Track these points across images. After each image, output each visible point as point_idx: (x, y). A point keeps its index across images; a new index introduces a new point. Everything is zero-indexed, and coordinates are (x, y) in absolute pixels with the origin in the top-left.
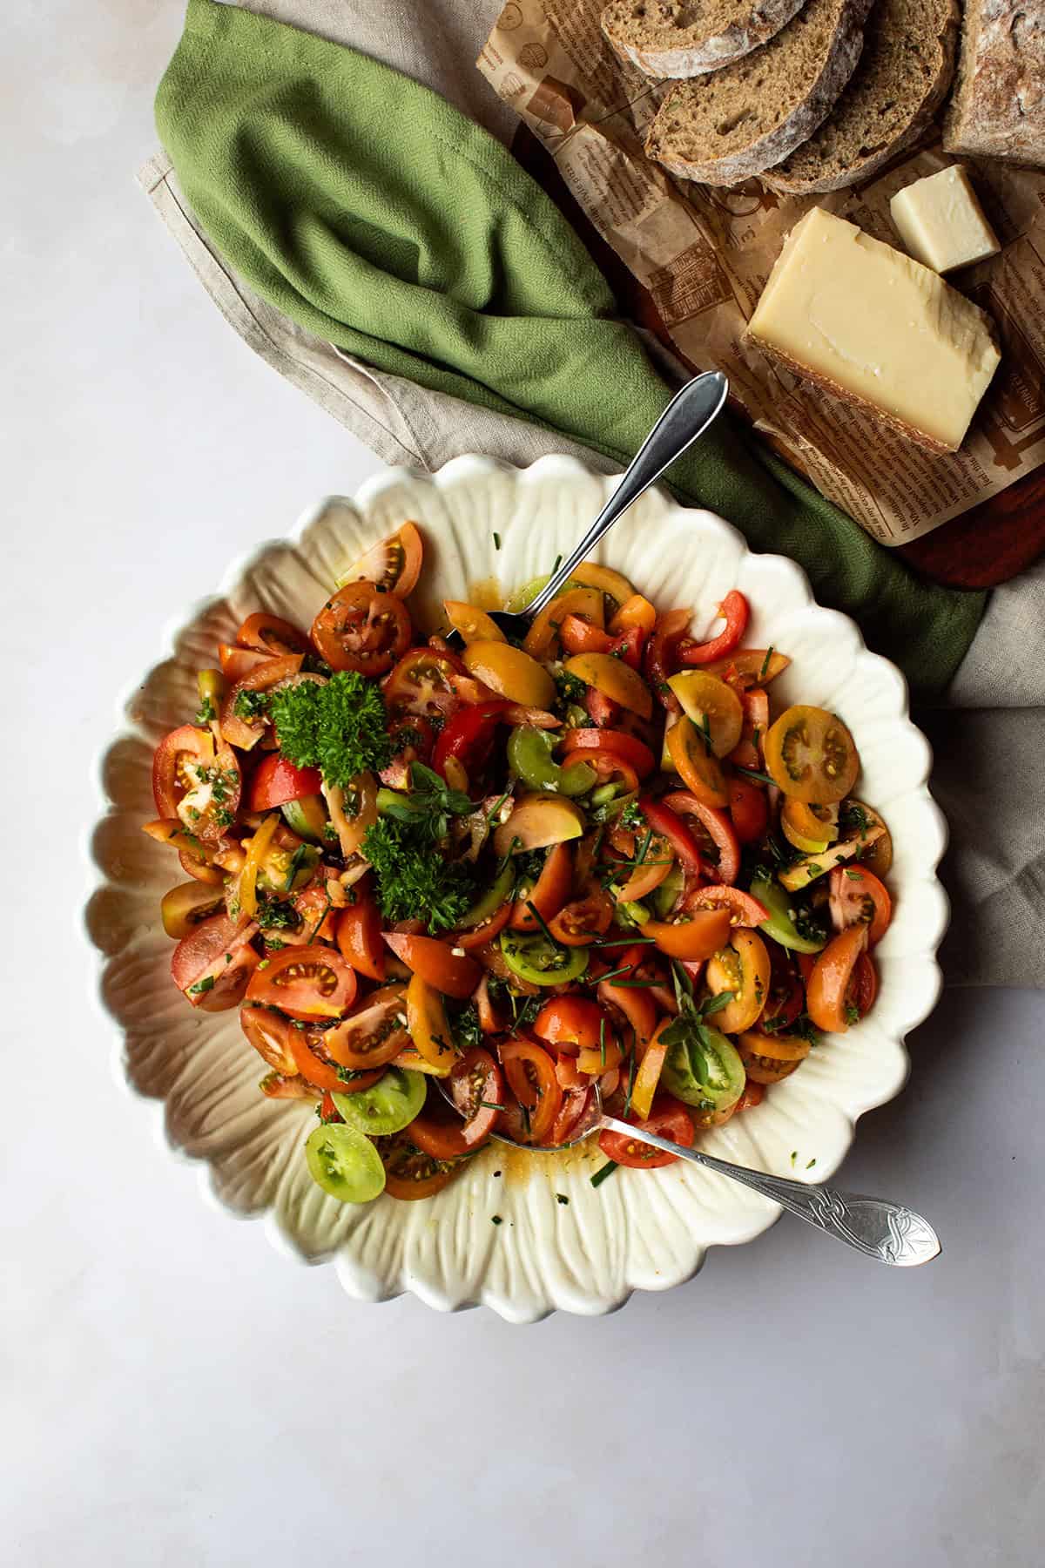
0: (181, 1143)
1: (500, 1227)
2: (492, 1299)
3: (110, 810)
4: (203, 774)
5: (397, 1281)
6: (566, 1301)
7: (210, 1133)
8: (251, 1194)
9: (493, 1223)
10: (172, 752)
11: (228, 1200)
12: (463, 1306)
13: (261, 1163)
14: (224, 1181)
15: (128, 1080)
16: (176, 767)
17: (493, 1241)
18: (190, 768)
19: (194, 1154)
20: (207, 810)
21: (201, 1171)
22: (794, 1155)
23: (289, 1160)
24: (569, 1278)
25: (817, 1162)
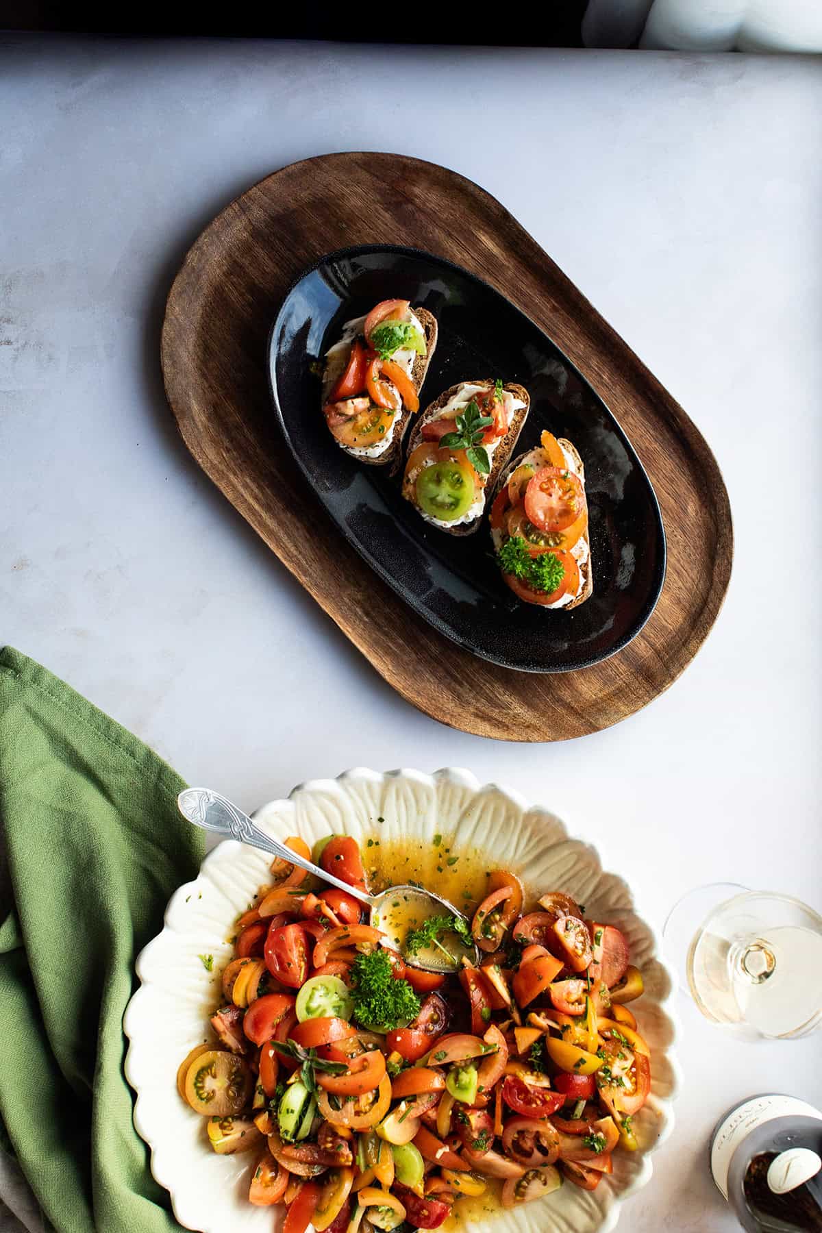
0: (587, 849)
1: (378, 817)
2: (377, 777)
3: (667, 1050)
4: (619, 1080)
5: (439, 781)
6: (330, 785)
7: (571, 854)
8: (538, 822)
9: (383, 817)
10: (640, 1091)
11: (552, 818)
12: (395, 773)
13: (536, 836)
14: (556, 826)
15: (627, 886)
16: (636, 1083)
17: (382, 809)
18: (628, 1084)
19: (578, 843)
20: (613, 1060)
21: (573, 832)
22: (200, 897)
23: (519, 840)
24: (334, 800)
25: (185, 901)
